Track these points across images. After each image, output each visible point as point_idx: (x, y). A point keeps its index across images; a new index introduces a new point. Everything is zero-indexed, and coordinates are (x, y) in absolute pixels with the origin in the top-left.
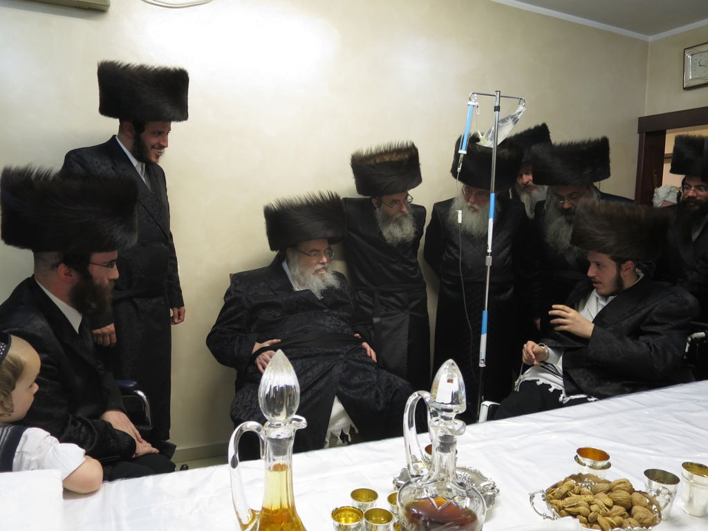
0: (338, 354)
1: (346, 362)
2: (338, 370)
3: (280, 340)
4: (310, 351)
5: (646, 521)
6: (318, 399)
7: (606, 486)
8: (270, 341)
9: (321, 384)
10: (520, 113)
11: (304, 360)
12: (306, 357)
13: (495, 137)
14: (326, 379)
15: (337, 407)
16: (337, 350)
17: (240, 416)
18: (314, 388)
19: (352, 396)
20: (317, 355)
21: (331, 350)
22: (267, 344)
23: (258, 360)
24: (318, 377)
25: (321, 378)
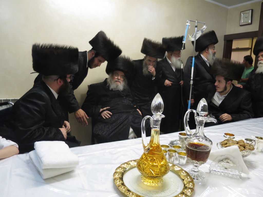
0: (130, 112)
1: (133, 115)
2: (131, 118)
3: (110, 107)
4: (121, 111)
5: (251, 149)
6: (125, 127)
7: (236, 142)
8: (106, 108)
9: (126, 122)
10: (204, 28)
11: (119, 114)
12: (119, 113)
13: (195, 37)
14: (127, 120)
15: (131, 130)
16: (130, 111)
17: (98, 133)
18: (123, 123)
19: (136, 126)
20: (123, 112)
21: (128, 111)
22: (105, 109)
23: (102, 114)
24: (124, 120)
25: (126, 120)
